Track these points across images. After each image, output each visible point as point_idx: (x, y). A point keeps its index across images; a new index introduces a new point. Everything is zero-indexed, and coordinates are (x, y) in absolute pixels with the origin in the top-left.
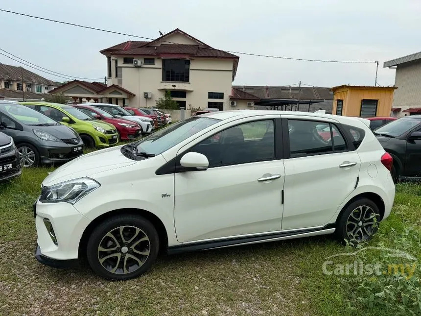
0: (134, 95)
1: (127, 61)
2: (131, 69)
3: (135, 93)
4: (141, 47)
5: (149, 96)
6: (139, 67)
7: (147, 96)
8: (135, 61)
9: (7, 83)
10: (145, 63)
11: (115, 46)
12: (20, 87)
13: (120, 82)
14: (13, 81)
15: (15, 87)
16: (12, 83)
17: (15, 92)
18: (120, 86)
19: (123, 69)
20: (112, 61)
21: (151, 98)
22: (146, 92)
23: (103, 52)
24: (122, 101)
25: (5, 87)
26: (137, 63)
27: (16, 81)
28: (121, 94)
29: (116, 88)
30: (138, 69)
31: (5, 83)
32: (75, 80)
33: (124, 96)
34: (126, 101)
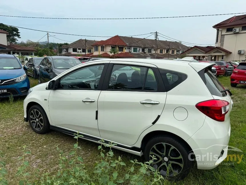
0: (231, 53)
1: (229, 30)
2: (231, 35)
3: (231, 52)
4: (241, 19)
5: (242, 53)
6: (238, 33)
7: (241, 53)
8: (234, 30)
9: (167, 50)
10: (243, 30)
11: (222, 22)
12: (173, 52)
13: (222, 44)
14: (170, 49)
15: (171, 52)
16: (169, 50)
17: (170, 55)
18: (222, 47)
19: (225, 36)
20: (219, 32)
21: (243, 54)
22: (240, 50)
23: (214, 27)
24: (222, 57)
25: (166, 53)
26: (236, 31)
27: (171, 49)
28: (221, 53)
29: (218, 49)
30: (236, 34)
31: (166, 50)
32: (195, 46)
33: (223, 54)
34: (224, 57)
